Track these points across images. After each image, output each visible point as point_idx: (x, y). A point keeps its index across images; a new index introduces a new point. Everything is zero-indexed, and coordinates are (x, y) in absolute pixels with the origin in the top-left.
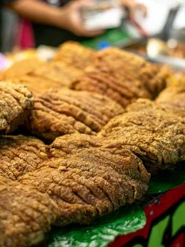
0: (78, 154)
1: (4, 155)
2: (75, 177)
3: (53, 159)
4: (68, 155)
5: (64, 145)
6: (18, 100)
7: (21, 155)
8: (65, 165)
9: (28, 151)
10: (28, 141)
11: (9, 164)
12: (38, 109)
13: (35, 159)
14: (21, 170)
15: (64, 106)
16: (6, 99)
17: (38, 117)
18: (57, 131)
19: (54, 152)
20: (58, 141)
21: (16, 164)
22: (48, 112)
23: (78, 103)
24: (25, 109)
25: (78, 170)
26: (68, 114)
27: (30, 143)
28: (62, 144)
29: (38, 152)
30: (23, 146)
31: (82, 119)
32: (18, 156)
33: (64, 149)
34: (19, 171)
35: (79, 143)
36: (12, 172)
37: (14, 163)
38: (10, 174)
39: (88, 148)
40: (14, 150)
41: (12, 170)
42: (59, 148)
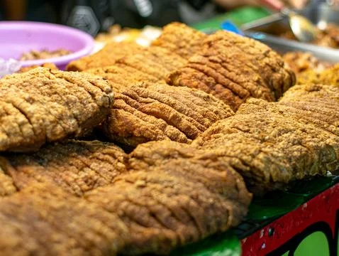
0: (162, 166)
1: (71, 165)
2: (154, 194)
3: (131, 171)
4: (151, 168)
5: (146, 155)
6: (93, 95)
7: (93, 165)
8: (145, 179)
9: (103, 160)
10: (104, 148)
11: (76, 176)
12: (119, 108)
13: (110, 171)
14: (91, 184)
15: (155, 106)
16: (79, 94)
17: (118, 118)
18: (142, 137)
19: (134, 162)
20: (140, 149)
21: (86, 176)
22: (132, 112)
23: (172, 101)
24: (102, 107)
25: (159, 186)
26: (157, 116)
27: (106, 151)
28: (144, 152)
29: (115, 162)
30: (96, 154)
31: (175, 123)
32: (89, 167)
33: (146, 159)
34: (88, 186)
35: (166, 152)
36: (80, 186)
37: (83, 174)
38: (77, 189)
39: (176, 158)
40: (84, 159)
41: (80, 183)
42: (141, 158)
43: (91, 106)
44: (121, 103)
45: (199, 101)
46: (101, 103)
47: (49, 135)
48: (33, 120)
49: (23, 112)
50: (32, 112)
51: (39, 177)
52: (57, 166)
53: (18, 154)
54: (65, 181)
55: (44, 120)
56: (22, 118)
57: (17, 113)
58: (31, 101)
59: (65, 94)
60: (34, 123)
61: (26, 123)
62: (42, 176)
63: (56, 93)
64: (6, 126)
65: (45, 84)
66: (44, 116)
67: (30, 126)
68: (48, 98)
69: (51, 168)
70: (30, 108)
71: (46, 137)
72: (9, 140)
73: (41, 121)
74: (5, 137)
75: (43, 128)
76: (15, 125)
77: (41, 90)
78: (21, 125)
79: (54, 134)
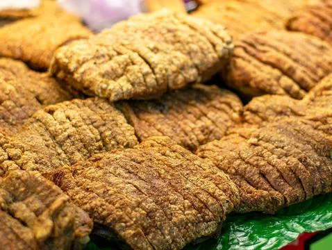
0: (275, 124)
1: (190, 113)
2: (266, 154)
3: (246, 125)
4: (264, 123)
5: (261, 110)
6: (214, 46)
7: (211, 114)
8: (257, 137)
9: (219, 109)
10: (221, 96)
11: (193, 126)
12: (238, 57)
13: (226, 121)
14: (207, 134)
15: (272, 55)
16: (201, 44)
17: (237, 68)
18: (258, 88)
19: (249, 116)
20: (256, 103)
21: (203, 126)
22: (249, 62)
24: (222, 58)
25: (270, 146)
26: (274, 66)
27: (223, 99)
28: (259, 107)
29: (230, 112)
30: (214, 102)
31: (290, 73)
32: (205, 115)
33: (261, 114)
34: (204, 135)
35: (279, 109)
36: (197, 135)
37: (200, 124)
38: (193, 138)
39: (289, 116)
40: (202, 107)
41: (196, 133)
42: (255, 112)
43: (212, 56)
44: (240, 52)
45: (314, 50)
46: (221, 54)
47: (171, 84)
48: (157, 70)
49: (147, 63)
50: (156, 62)
51: (159, 126)
52: (176, 114)
53: (141, 101)
54: (183, 130)
55: (166, 70)
56: (146, 69)
57: (142, 63)
58: (155, 50)
59: (188, 43)
60: (157, 73)
61: (150, 73)
62: (162, 125)
63: (179, 42)
64: (131, 75)
65: (169, 31)
66: (167, 67)
67: (153, 76)
68: (171, 47)
69: (171, 117)
70: (154, 58)
71: (168, 87)
72: (133, 89)
73: (164, 72)
74: (130, 87)
75: (165, 78)
76: (140, 75)
77: (165, 38)
78: (145, 75)
79: (175, 83)
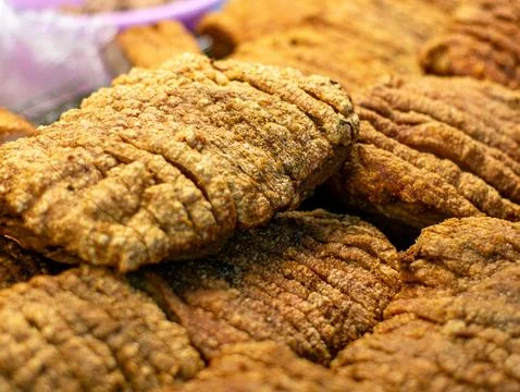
0: (488, 281)
1: (290, 277)
2: (496, 354)
3: (420, 290)
4: (462, 282)
5: (448, 252)
6: (317, 121)
7: (333, 274)
8: (462, 316)
9: (348, 260)
10: (344, 229)
11: (305, 305)
12: (364, 141)
13: (369, 285)
14: (336, 321)
15: (430, 129)
16: (288, 119)
17: (368, 165)
19: (423, 270)
20: (432, 238)
21: (325, 304)
22: (391, 149)
23: (458, 116)
25: (499, 335)
26: (440, 153)
27: (351, 237)
28: (443, 248)
29: (374, 263)
30: (333, 247)
31: (473, 165)
32: (324, 278)
33: (448, 263)
34: (332, 324)
36: (317, 327)
37: (318, 299)
38: (312, 335)
40: (312, 260)
41: (316, 321)
42: (436, 260)
43: (317, 145)
44: (366, 129)
45: (503, 110)
46: (336, 138)
47: (243, 218)
48: (212, 189)
49: (188, 175)
50: (207, 171)
51: (236, 317)
52: (262, 285)
54: (287, 319)
55: (230, 186)
56: (189, 189)
57: (177, 177)
58: (199, 144)
59: (263, 120)
60: (213, 197)
61: (199, 198)
62: (242, 312)
63: (241, 120)
64: (158, 207)
65: (215, 99)
66: (231, 178)
67: (206, 203)
68: (230, 134)
69: (254, 291)
70: (203, 162)
71: (238, 224)
72: (167, 240)
73: (227, 191)
74: (160, 234)
75: (232, 203)
76: (177, 204)
77: (210, 114)
78: (189, 203)
79: (252, 215)
